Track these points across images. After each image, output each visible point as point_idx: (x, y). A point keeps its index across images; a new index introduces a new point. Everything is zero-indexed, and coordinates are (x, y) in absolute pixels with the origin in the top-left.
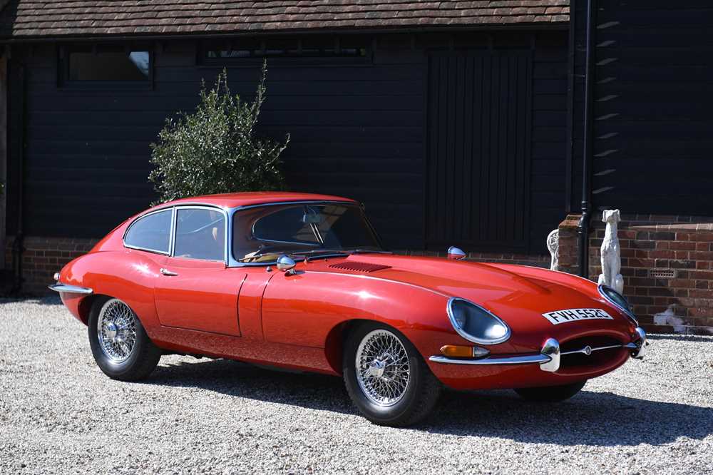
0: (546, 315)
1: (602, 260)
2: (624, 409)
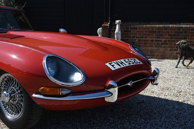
0: (107, 64)
2: (140, 103)
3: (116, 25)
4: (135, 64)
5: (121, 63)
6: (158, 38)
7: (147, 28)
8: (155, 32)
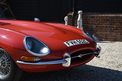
0: (65, 43)
1: (78, 23)
2: (90, 71)
3: (78, 14)
4: (84, 43)
5: (74, 42)
6: (111, 25)
7: (102, 17)
8: (109, 20)
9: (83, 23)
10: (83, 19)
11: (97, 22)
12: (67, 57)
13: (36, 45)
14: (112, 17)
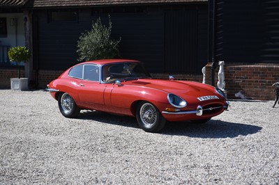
0: (198, 98)
1: (219, 77)
3: (219, 66)
4: (214, 98)
5: (206, 98)
6: (262, 79)
7: (251, 68)
8: (259, 73)
9: (225, 77)
10: (225, 72)
11: (244, 75)
12: (200, 109)
13: (176, 100)
14: (263, 69)
